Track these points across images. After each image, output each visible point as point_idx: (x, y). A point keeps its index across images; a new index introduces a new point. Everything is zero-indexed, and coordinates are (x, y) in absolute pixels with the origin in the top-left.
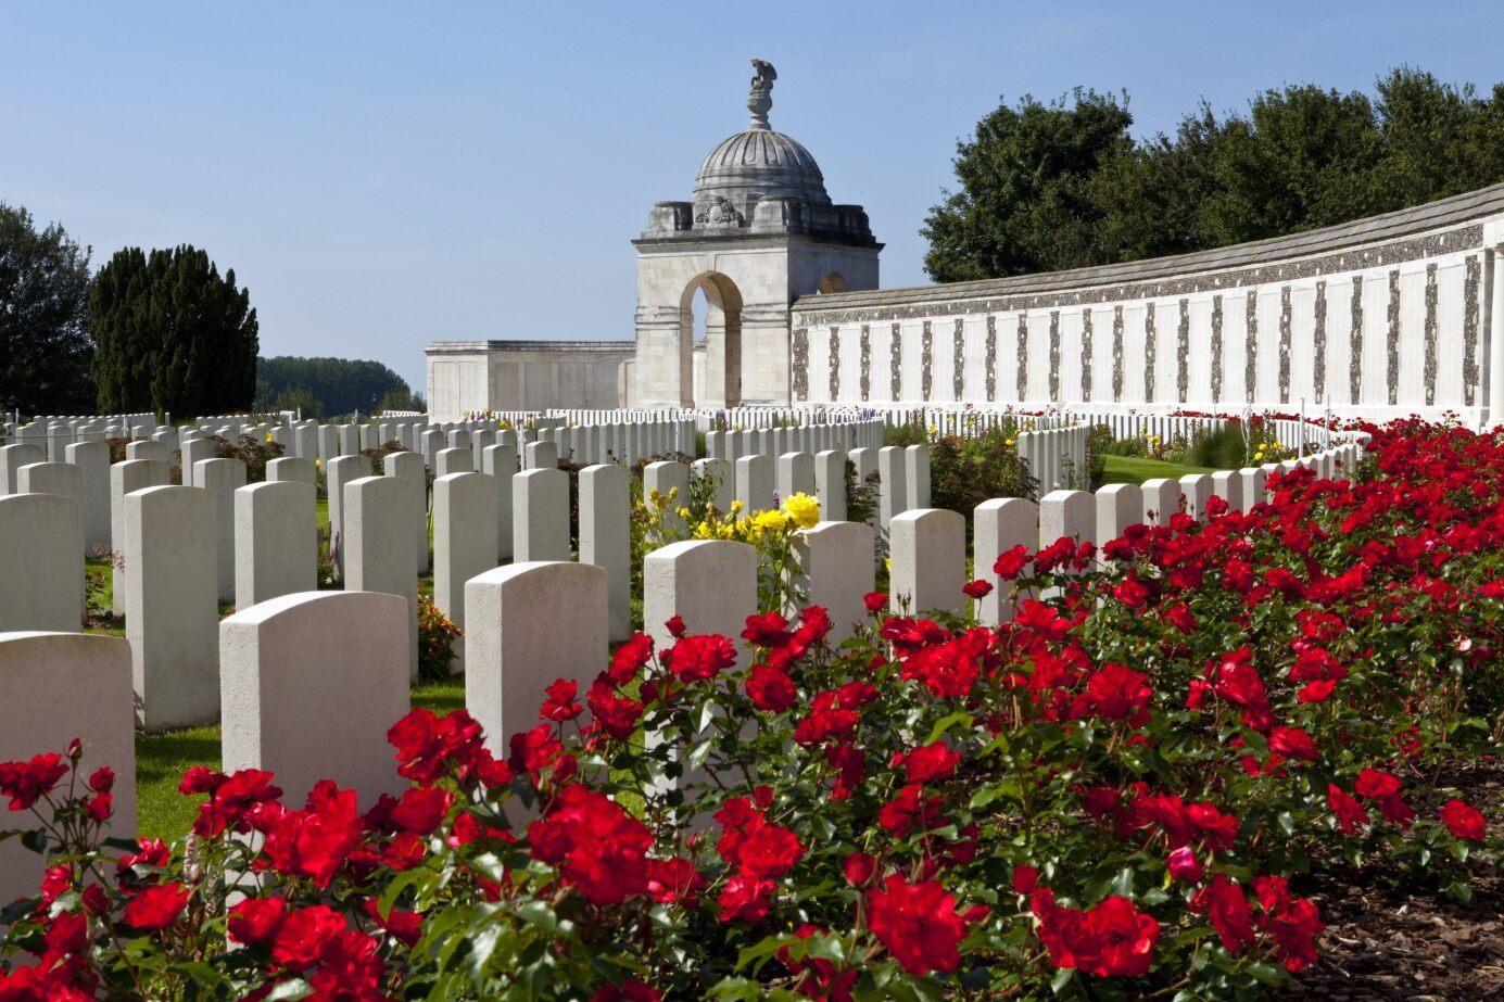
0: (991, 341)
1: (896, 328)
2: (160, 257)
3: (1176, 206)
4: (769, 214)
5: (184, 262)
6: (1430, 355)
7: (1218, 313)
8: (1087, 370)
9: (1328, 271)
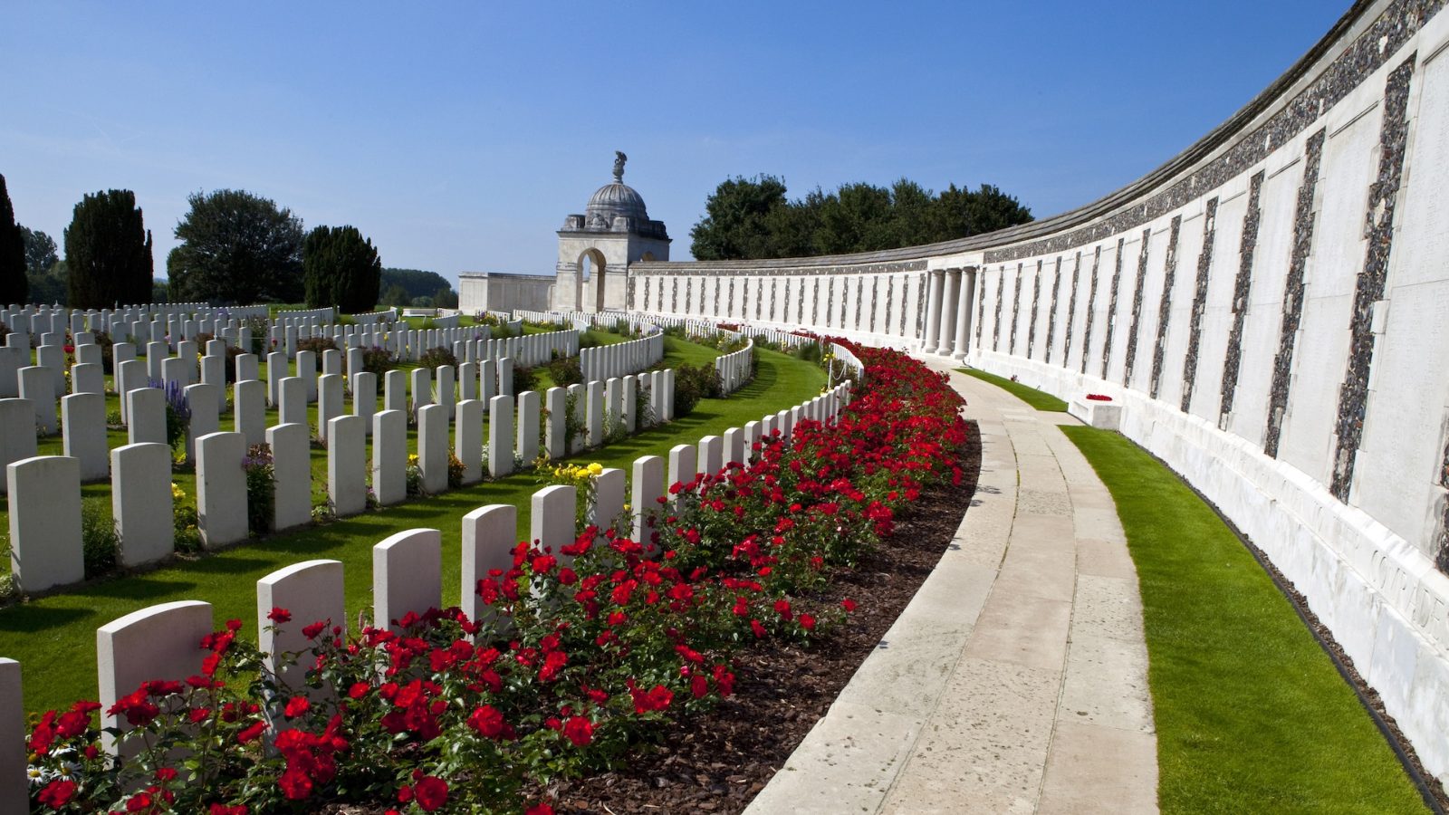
0: (718, 289)
1: (675, 279)
2: (336, 231)
3: (803, 232)
4: (620, 223)
5: (347, 233)
6: (904, 314)
7: (817, 286)
8: (759, 305)
9: (864, 272)
